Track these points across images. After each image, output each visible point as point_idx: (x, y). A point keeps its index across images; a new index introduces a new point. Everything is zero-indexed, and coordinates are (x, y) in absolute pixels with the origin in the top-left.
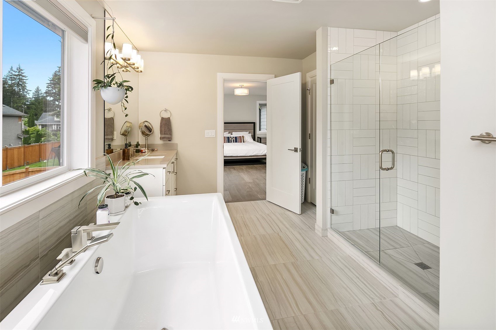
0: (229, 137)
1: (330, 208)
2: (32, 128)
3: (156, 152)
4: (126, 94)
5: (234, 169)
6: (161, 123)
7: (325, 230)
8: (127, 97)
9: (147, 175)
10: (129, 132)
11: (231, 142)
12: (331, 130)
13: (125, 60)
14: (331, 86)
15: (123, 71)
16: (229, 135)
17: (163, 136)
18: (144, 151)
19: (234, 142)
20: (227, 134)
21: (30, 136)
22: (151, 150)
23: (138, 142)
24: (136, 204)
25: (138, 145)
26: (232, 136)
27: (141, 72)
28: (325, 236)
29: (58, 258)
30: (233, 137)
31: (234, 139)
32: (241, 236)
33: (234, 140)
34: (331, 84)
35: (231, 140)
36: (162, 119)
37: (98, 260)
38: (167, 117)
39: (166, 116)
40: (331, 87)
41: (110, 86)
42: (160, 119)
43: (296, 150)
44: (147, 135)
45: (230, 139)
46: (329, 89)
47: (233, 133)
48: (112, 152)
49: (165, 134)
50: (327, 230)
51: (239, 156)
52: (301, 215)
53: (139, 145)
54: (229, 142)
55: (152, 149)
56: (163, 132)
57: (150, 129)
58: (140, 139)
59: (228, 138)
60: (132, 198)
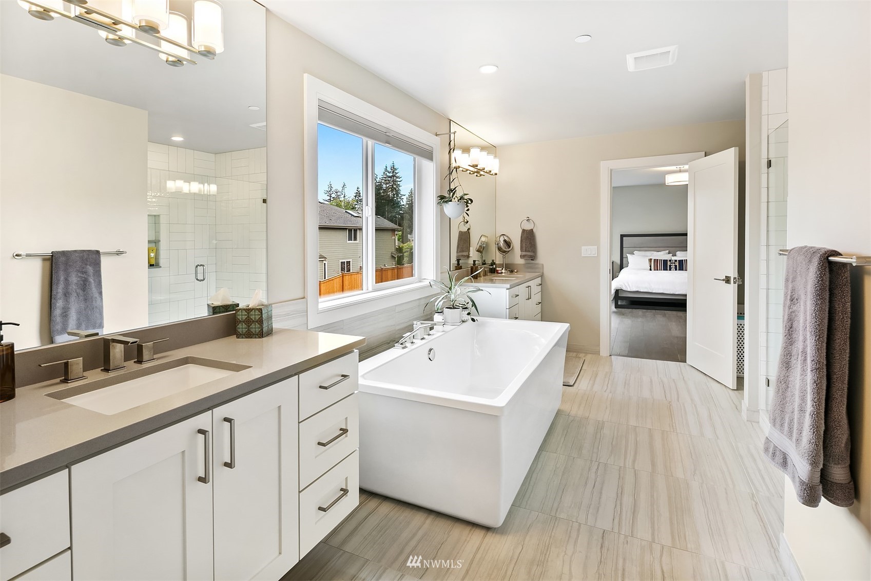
0: (667, 260)
1: (765, 377)
2: (406, 244)
3: (516, 274)
4: (467, 206)
5: (664, 315)
6: (521, 237)
7: (754, 412)
8: (468, 210)
9: (481, 291)
10: (484, 248)
11: (670, 270)
12: (768, 245)
13: (473, 166)
14: (768, 171)
15: (477, 176)
16: (668, 257)
17: (524, 253)
18: (499, 272)
19: (676, 270)
20: (664, 254)
21: (403, 255)
22: (509, 271)
23: (493, 261)
24: (473, 320)
25: (493, 263)
26: (674, 258)
27: (496, 174)
28: (754, 422)
29: (403, 336)
30: (676, 261)
31: (677, 264)
32: (611, 392)
33: (676, 266)
34: (768, 168)
35: (670, 266)
36: (524, 231)
37: (430, 350)
38: (529, 229)
39: (528, 227)
40: (768, 173)
41: (451, 201)
42: (521, 231)
43: (727, 280)
44: (505, 252)
45: (669, 263)
46: (764, 177)
47: (678, 253)
48: (461, 268)
49: (526, 251)
50: (758, 411)
51: (677, 293)
52: (735, 391)
53: (495, 264)
54: (665, 269)
55: (511, 269)
56: (524, 249)
57: (508, 244)
58: (498, 258)
59: (665, 262)
60: (469, 314)
